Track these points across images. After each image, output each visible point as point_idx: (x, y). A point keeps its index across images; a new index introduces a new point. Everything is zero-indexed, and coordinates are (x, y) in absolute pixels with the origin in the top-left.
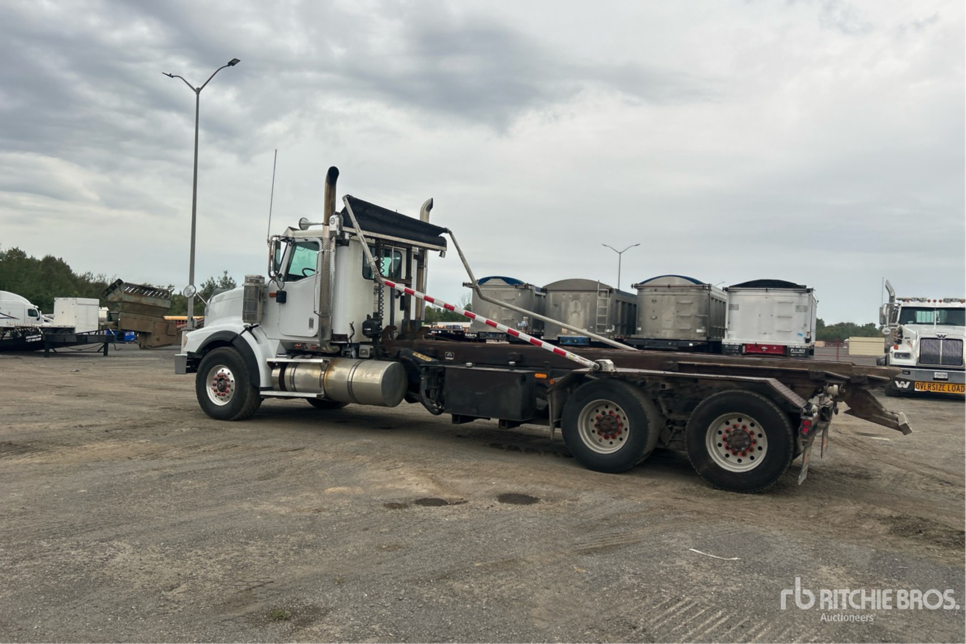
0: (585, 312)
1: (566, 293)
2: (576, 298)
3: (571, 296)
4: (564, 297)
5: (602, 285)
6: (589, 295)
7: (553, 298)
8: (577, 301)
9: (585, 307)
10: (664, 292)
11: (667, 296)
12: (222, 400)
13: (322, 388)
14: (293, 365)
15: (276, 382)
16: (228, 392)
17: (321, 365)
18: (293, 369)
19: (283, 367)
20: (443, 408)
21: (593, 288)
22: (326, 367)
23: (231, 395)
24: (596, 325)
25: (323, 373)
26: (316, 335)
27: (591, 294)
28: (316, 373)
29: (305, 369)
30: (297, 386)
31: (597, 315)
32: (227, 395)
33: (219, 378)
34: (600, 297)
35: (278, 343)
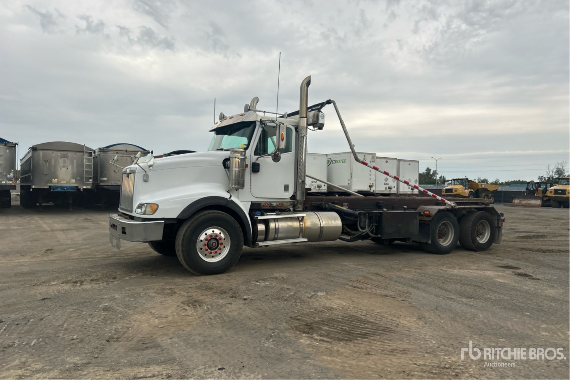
0: (73, 167)
1: (55, 152)
2: (65, 156)
3: (60, 155)
4: (53, 155)
5: (87, 148)
6: (75, 154)
7: (42, 155)
8: (66, 159)
9: (72, 163)
10: (123, 154)
11: (125, 158)
12: (213, 257)
13: (301, 234)
14: (275, 220)
15: (261, 235)
16: (220, 249)
17: (298, 218)
18: (277, 223)
19: (266, 222)
20: (381, 236)
21: (80, 149)
22: (300, 219)
23: (223, 251)
24: (84, 177)
25: (301, 223)
26: (292, 197)
27: (77, 153)
28: (296, 224)
29: (286, 222)
30: (280, 235)
31: (85, 170)
32: (218, 252)
33: (210, 238)
34: (86, 156)
35: (249, 204)
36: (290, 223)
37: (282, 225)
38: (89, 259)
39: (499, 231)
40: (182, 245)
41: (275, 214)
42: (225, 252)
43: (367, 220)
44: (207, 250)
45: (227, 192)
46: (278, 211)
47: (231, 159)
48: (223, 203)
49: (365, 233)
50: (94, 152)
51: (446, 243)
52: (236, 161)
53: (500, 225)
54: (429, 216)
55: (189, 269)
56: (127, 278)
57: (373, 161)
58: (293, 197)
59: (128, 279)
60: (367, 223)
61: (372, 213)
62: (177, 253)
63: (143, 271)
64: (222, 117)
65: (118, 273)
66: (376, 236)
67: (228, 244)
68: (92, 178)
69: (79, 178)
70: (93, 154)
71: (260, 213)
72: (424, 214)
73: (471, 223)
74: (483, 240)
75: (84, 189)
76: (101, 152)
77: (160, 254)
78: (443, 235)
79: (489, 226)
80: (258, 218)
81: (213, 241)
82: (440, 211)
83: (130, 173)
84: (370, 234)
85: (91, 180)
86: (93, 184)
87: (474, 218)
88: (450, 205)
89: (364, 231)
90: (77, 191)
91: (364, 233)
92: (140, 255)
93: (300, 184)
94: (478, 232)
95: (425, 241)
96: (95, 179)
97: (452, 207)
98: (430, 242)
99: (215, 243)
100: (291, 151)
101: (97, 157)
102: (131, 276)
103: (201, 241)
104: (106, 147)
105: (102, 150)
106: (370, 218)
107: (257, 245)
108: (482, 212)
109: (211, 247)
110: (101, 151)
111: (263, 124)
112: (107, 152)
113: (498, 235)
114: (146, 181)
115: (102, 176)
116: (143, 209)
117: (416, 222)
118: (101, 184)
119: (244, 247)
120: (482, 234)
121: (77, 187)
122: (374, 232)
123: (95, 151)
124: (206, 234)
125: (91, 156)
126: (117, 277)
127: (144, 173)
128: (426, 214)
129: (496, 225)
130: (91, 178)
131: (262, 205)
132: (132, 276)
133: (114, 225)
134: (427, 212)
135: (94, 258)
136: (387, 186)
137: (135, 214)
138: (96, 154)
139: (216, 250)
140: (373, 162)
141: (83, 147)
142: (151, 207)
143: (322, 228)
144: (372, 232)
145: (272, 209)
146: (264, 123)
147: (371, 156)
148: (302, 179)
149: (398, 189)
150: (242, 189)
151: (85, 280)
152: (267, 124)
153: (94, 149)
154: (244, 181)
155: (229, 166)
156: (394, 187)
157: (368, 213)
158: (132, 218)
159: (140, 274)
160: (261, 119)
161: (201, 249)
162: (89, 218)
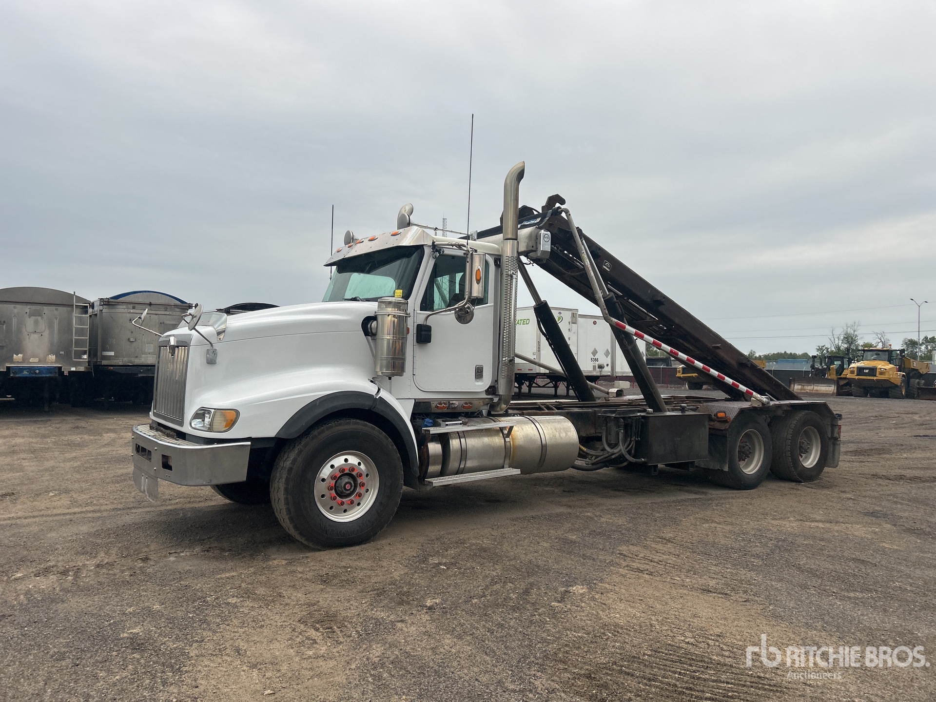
0: (51, 333)
1: (18, 306)
2: (37, 314)
3: (28, 311)
4: (16, 311)
5: (79, 299)
6: (57, 310)
8: (39, 318)
9: (51, 326)
12: (345, 511)
13: (507, 461)
14: (460, 435)
15: (435, 464)
16: (360, 495)
17: (501, 429)
18: (463, 440)
19: (444, 439)
20: (646, 460)
21: (64, 301)
22: (506, 432)
23: (365, 499)
24: (72, 351)
25: (508, 440)
26: (488, 389)
27: (60, 308)
28: (497, 441)
29: (479, 437)
30: (469, 464)
31: (74, 337)
32: (356, 502)
33: (340, 474)
34: (76, 314)
35: (411, 404)
36: (486, 440)
37: (472, 443)
38: (89, 515)
39: (834, 444)
40: (286, 490)
41: (461, 424)
42: (368, 501)
43: (622, 431)
44: (335, 499)
45: (372, 381)
46: (462, 416)
47: (379, 318)
48: (366, 404)
49: (617, 455)
50: (92, 306)
51: (751, 468)
52: (387, 322)
53: (836, 435)
54: (724, 421)
55: (298, 537)
56: (172, 559)
57: (574, 321)
58: (492, 390)
59: (173, 562)
60: (621, 436)
61: (630, 417)
62: (274, 506)
63: (201, 541)
64: (350, 240)
65: (152, 548)
66: (637, 460)
67: (375, 486)
68: (88, 352)
69: (63, 353)
70: (90, 310)
71: (431, 421)
72: (718, 417)
73: (791, 431)
74: (810, 461)
75: (70, 372)
76: (104, 307)
77: (228, 501)
78: (746, 455)
79: (819, 437)
80: (429, 431)
81: (346, 480)
82: (742, 411)
83: (178, 347)
84: (628, 457)
85: (85, 357)
86: (89, 362)
87: (795, 422)
88: (760, 401)
89: (616, 451)
90: (59, 375)
91: (613, 454)
92: (189, 502)
93: (505, 364)
94: (801, 447)
95: (718, 467)
96: (93, 353)
97: (763, 404)
98: (726, 469)
99: (350, 483)
100: (487, 303)
101: (96, 315)
102: (179, 553)
103: (323, 480)
104: (112, 298)
105: (107, 303)
106: (626, 427)
107: (427, 485)
108: (806, 412)
109: (342, 492)
110: (104, 304)
111: (437, 251)
112: (115, 307)
113: (834, 451)
114: (211, 362)
115: (105, 349)
116: (207, 420)
117: (705, 433)
118: (104, 362)
119: (404, 488)
120: (806, 451)
121: (60, 368)
122: (633, 452)
123: (93, 304)
124: (332, 466)
125: (86, 312)
126: (150, 557)
127: (209, 347)
128: (721, 418)
129: (829, 436)
130: (85, 353)
131: (433, 406)
132: (182, 554)
133: (144, 450)
134: (721, 415)
135: (99, 511)
136: (597, 364)
137: (190, 428)
138: (96, 309)
139: (352, 497)
140: (573, 323)
141: (71, 296)
142: (224, 415)
143: (544, 447)
144: (629, 452)
145: (452, 414)
146: (438, 249)
147: (569, 314)
148: (509, 357)
149: (613, 368)
150: (401, 375)
151: (84, 565)
152: (443, 252)
153: (92, 301)
154: (403, 360)
155: (374, 331)
156: (607, 365)
157: (623, 418)
158: (182, 436)
159: (198, 549)
160: (433, 243)
161: (323, 496)
162: (82, 424)
